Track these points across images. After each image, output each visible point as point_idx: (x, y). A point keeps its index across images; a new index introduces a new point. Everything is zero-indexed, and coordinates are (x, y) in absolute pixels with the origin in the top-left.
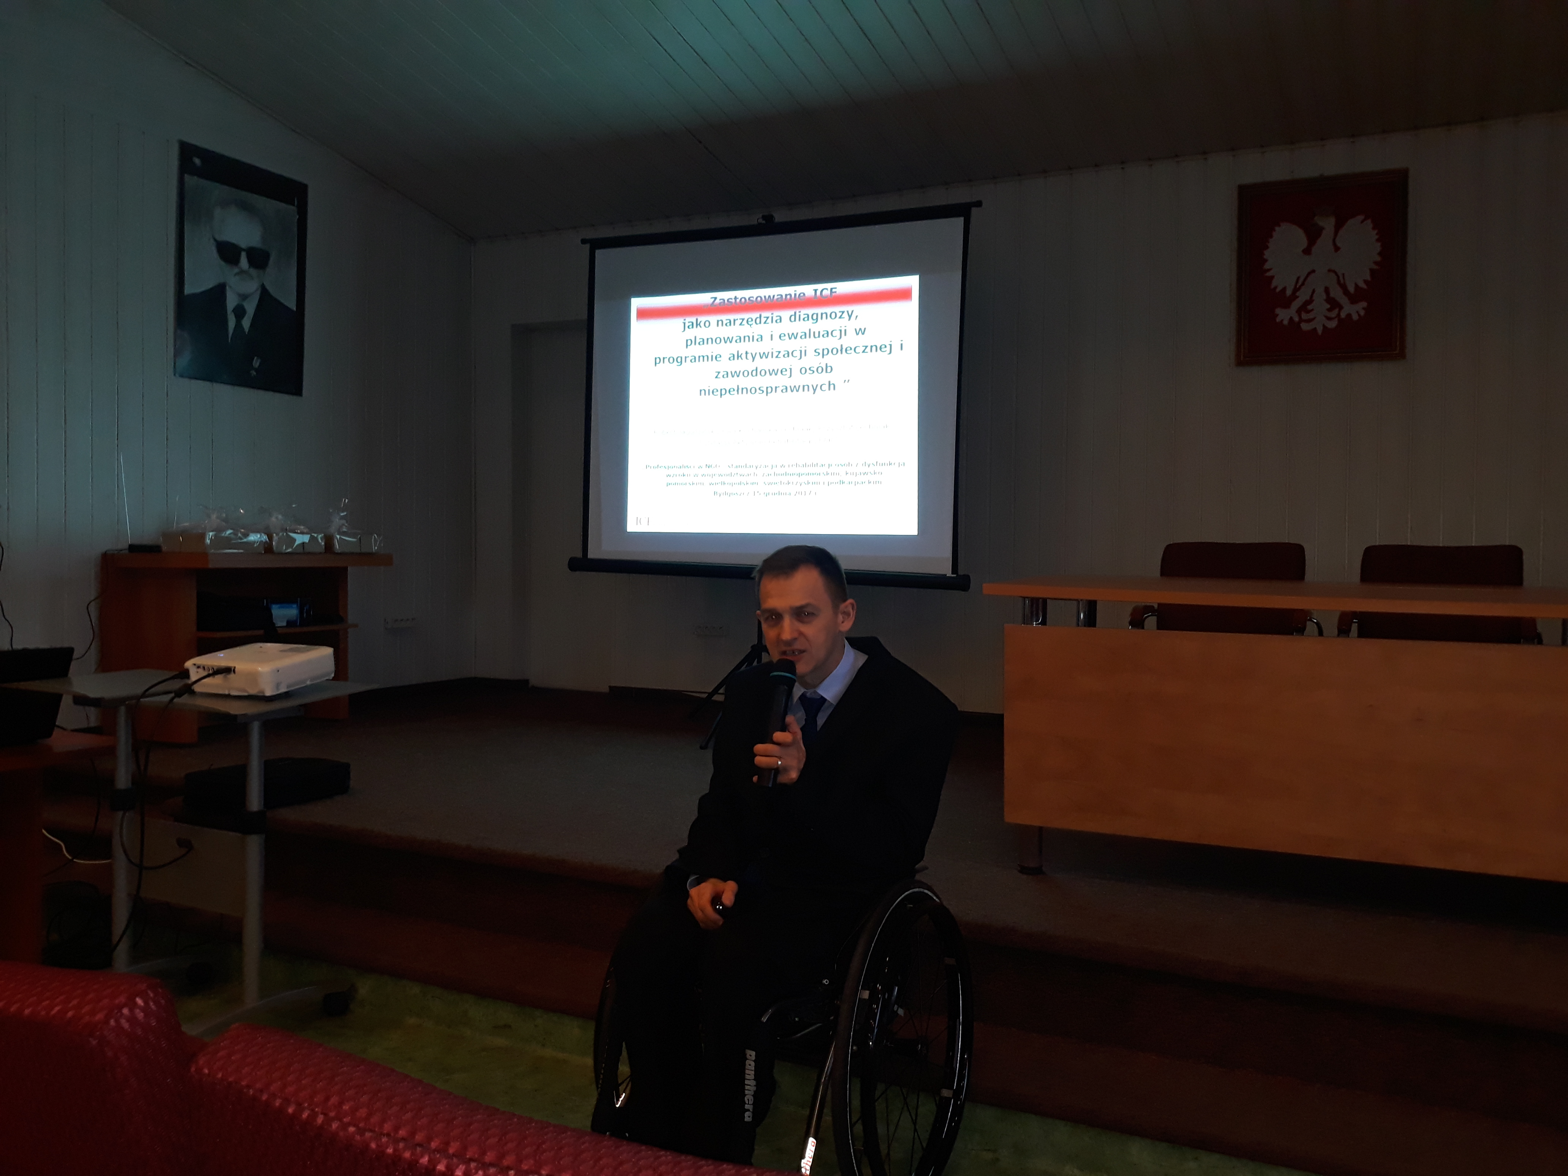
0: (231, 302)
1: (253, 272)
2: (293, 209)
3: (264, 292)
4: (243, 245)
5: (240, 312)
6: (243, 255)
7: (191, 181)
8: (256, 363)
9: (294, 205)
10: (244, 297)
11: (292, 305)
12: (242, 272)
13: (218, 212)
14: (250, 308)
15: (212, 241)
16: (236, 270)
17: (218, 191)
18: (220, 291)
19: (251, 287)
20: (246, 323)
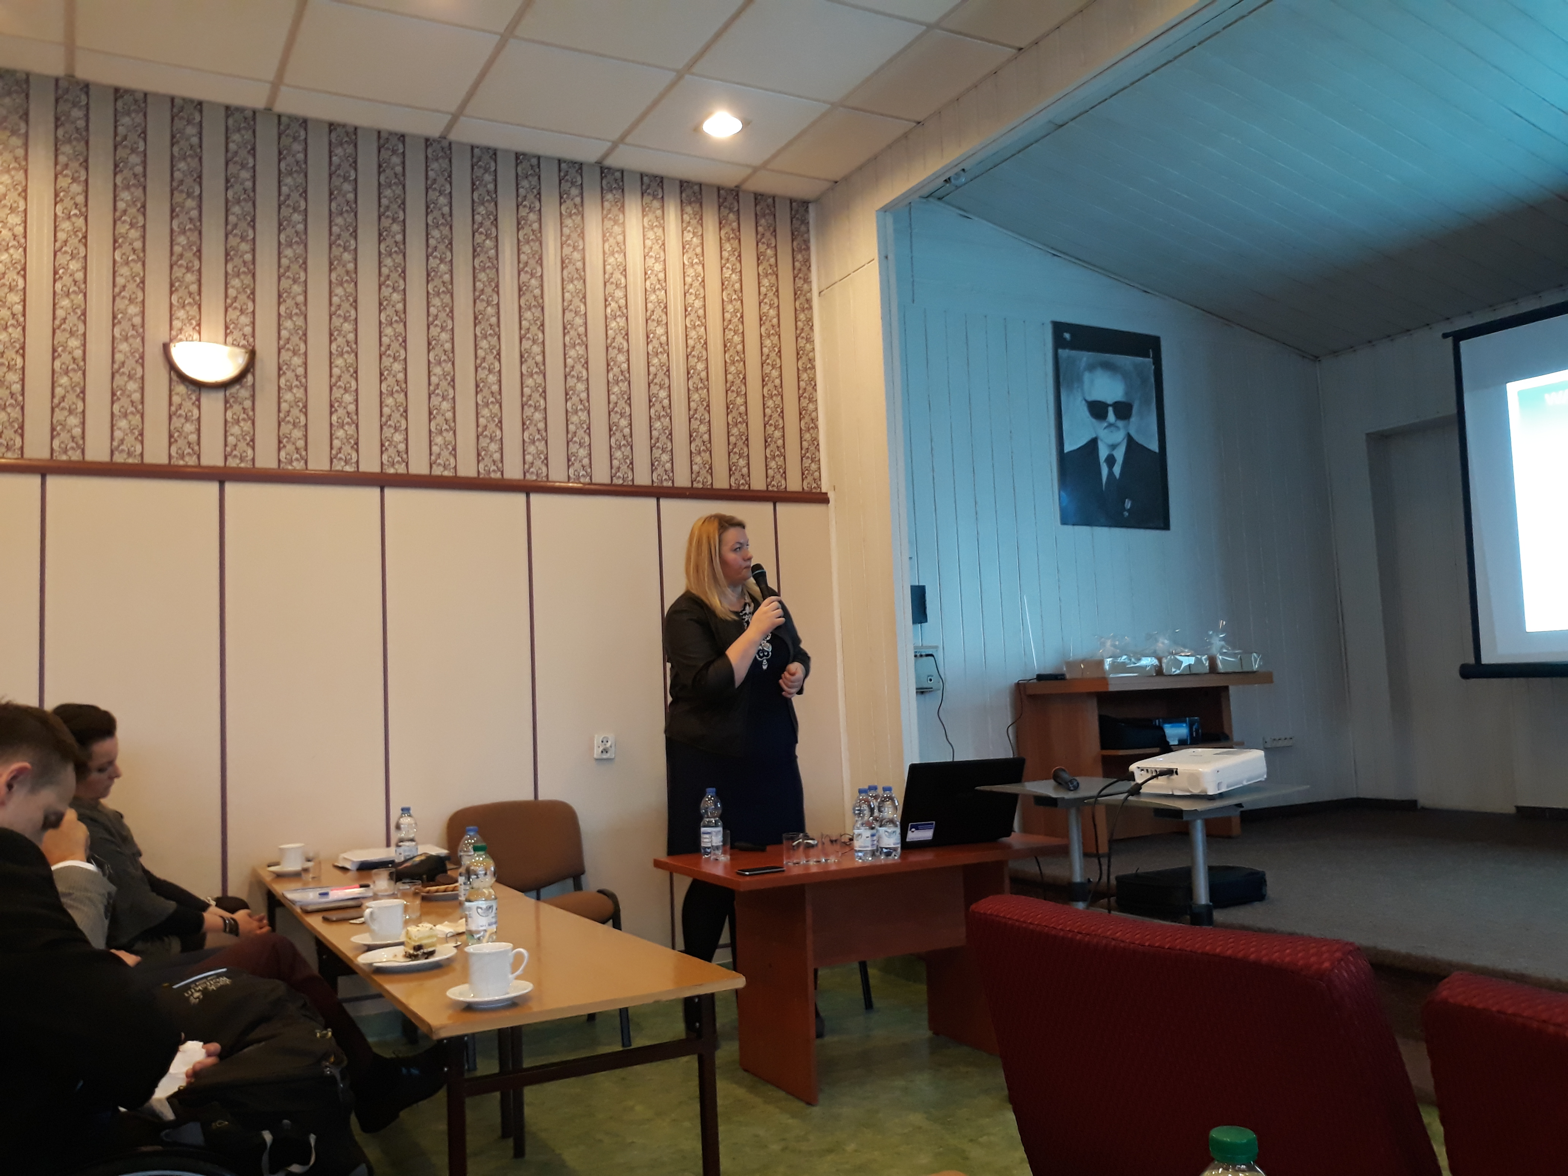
0: (1103, 453)
1: (1120, 424)
2: (1149, 361)
3: (1130, 439)
4: (1110, 401)
5: (1111, 460)
6: (1110, 409)
7: (1064, 353)
8: (1128, 504)
9: (1149, 357)
10: (1114, 447)
11: (1154, 447)
12: (1110, 425)
13: (1087, 376)
14: (1119, 455)
15: (1084, 402)
16: (1105, 424)
17: (1084, 357)
18: (1093, 443)
19: (1119, 436)
20: (1117, 470)
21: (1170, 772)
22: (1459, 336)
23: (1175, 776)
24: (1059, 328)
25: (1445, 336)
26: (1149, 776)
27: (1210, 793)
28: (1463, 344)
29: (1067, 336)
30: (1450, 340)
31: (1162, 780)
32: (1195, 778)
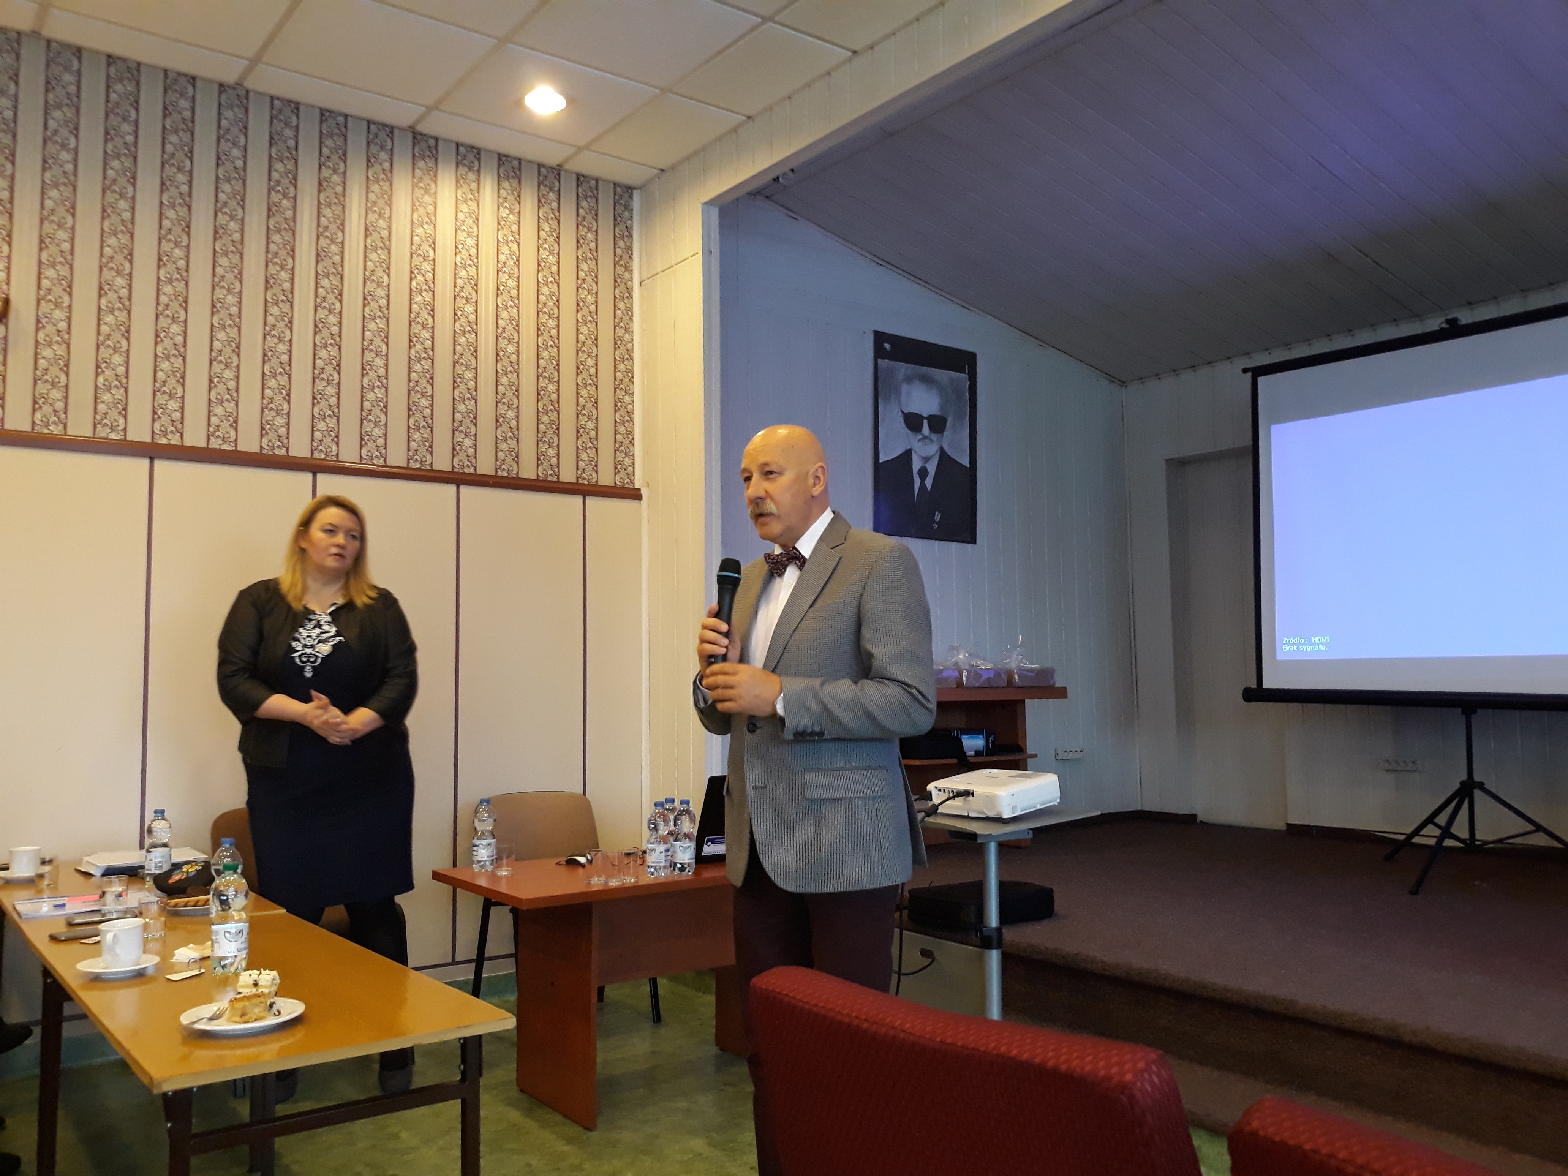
0: (916, 465)
1: (934, 437)
2: (965, 376)
3: (943, 453)
4: (925, 414)
5: (923, 473)
6: (925, 422)
7: (883, 363)
8: (938, 517)
9: (964, 372)
10: (927, 459)
11: (965, 462)
12: (925, 438)
13: (904, 388)
14: (932, 468)
15: (900, 413)
16: (920, 437)
17: (903, 369)
18: (908, 454)
19: (932, 450)
20: (929, 482)
21: (967, 793)
22: (1257, 372)
23: (971, 798)
24: (880, 337)
25: (1245, 371)
26: (945, 797)
27: (1006, 815)
28: (1261, 380)
29: (887, 346)
30: (1249, 374)
31: (958, 801)
32: (991, 800)
